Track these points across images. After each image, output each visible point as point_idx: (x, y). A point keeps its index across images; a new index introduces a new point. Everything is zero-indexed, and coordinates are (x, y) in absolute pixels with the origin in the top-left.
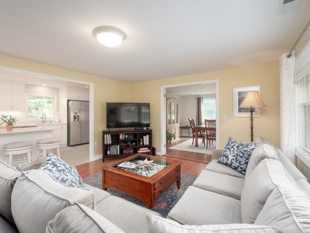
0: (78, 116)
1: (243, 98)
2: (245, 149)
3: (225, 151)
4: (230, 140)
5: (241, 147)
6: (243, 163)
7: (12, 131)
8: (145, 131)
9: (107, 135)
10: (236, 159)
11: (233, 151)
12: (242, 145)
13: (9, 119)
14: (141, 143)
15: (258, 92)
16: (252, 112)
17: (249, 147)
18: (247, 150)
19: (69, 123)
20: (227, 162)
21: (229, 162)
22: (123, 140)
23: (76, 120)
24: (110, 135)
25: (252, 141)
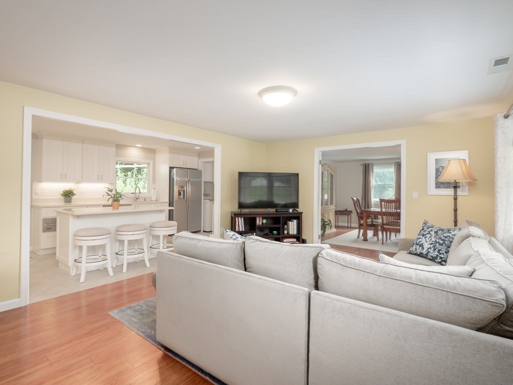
0: (184, 191)
1: (443, 168)
2: (445, 235)
3: (419, 238)
4: (426, 224)
5: (440, 232)
6: (443, 251)
7: (118, 210)
8: (291, 214)
9: (239, 218)
10: (434, 247)
11: (430, 237)
12: (442, 230)
13: (115, 193)
14: (286, 232)
15: (464, 160)
16: (456, 187)
17: (452, 232)
18: (449, 236)
19: (171, 200)
20: (421, 252)
21: (424, 252)
22: (260, 226)
23: (182, 196)
24: (242, 219)
25: (456, 225)
